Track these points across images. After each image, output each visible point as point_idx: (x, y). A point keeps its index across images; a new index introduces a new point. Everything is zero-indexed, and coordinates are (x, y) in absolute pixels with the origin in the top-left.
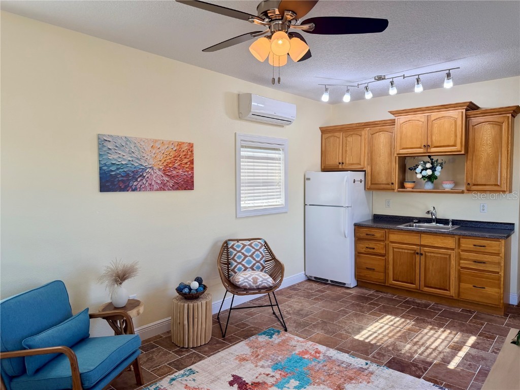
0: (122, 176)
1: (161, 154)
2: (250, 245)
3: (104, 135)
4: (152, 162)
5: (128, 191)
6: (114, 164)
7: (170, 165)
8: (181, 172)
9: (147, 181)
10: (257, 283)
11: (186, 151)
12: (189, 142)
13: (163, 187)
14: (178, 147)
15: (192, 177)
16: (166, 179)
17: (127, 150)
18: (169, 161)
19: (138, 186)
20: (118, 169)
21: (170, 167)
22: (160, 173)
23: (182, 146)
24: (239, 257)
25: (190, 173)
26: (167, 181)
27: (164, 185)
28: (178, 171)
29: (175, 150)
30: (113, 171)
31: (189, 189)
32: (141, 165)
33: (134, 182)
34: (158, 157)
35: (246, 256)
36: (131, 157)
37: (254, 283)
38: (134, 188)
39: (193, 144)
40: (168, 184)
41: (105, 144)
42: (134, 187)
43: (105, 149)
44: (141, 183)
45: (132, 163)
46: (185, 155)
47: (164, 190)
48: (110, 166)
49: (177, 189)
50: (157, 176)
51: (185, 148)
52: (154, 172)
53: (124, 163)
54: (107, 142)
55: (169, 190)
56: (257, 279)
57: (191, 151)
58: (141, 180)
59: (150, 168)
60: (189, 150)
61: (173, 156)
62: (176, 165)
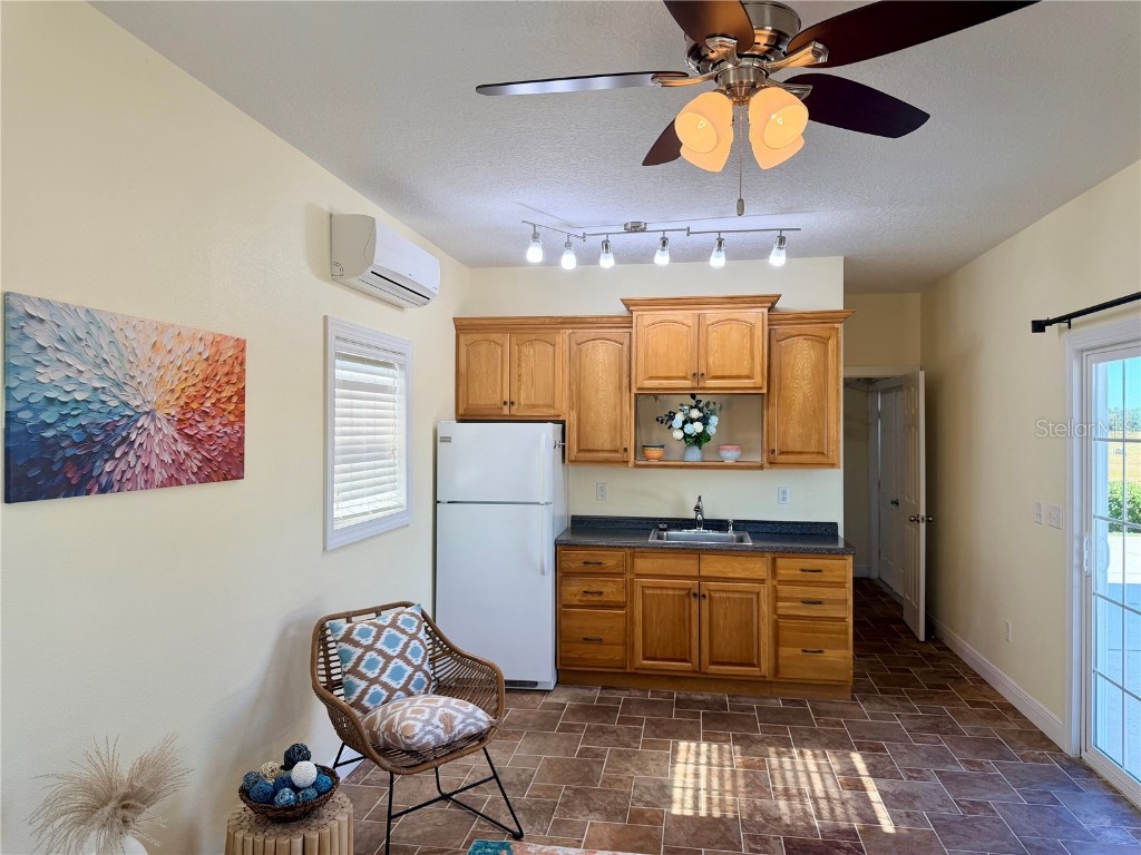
0: (75, 444)
1: (175, 371)
2: (393, 624)
3: (27, 299)
4: (152, 396)
5: (88, 493)
6: (51, 401)
7: (194, 406)
8: (217, 424)
9: (139, 457)
10: (452, 728)
11: (231, 362)
12: (236, 335)
13: (176, 475)
14: (213, 349)
15: (241, 441)
16: (183, 447)
17: (91, 353)
18: (192, 391)
19: (117, 476)
20: (64, 417)
21: (193, 411)
22: (170, 430)
23: (222, 346)
24: (372, 664)
25: (236, 427)
26: (187, 454)
27: (180, 467)
28: (210, 422)
29: (207, 359)
30: (49, 426)
31: (233, 478)
32: (126, 404)
33: (106, 461)
34: (167, 378)
35: (389, 659)
36: (102, 378)
37: (446, 731)
38: (104, 483)
39: (244, 341)
40: (188, 463)
41: (27, 330)
42: (104, 480)
43: (27, 347)
44: (122, 466)
45: (103, 398)
46: (227, 374)
47: (179, 483)
48: (43, 410)
49: (208, 479)
50: (160, 439)
51: (228, 352)
52: (155, 425)
53: (80, 396)
54: (33, 323)
55: (189, 482)
56: (452, 718)
57: (242, 364)
58: (125, 454)
59: (147, 413)
60: (237, 358)
61: (201, 377)
62: (208, 404)
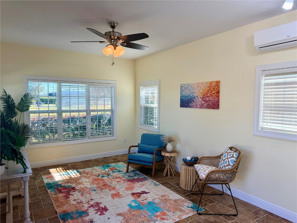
0: (186, 101)
3: (182, 84)
4: (197, 94)
5: (188, 107)
6: (184, 96)
7: (206, 95)
8: (211, 98)
9: (195, 103)
11: (214, 86)
12: (216, 80)
13: (202, 107)
14: (210, 85)
15: (218, 101)
16: (203, 102)
17: (189, 89)
18: (205, 93)
19: (192, 106)
20: (185, 98)
21: (205, 96)
22: (201, 99)
23: (213, 83)
25: (216, 99)
27: (203, 105)
28: (209, 98)
29: (208, 87)
31: (215, 109)
32: (193, 96)
33: (190, 104)
34: (200, 91)
36: (190, 92)
40: (204, 105)
41: (182, 88)
43: (182, 90)
44: (193, 104)
46: (213, 89)
47: (202, 108)
49: (209, 108)
50: (199, 101)
51: (214, 84)
52: (198, 99)
55: (204, 108)
58: (193, 103)
59: (197, 97)
60: (216, 85)
61: (207, 90)
62: (209, 95)
